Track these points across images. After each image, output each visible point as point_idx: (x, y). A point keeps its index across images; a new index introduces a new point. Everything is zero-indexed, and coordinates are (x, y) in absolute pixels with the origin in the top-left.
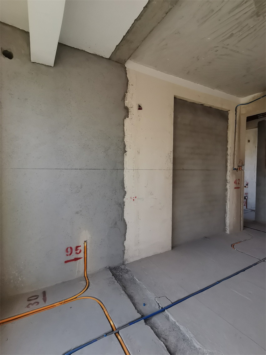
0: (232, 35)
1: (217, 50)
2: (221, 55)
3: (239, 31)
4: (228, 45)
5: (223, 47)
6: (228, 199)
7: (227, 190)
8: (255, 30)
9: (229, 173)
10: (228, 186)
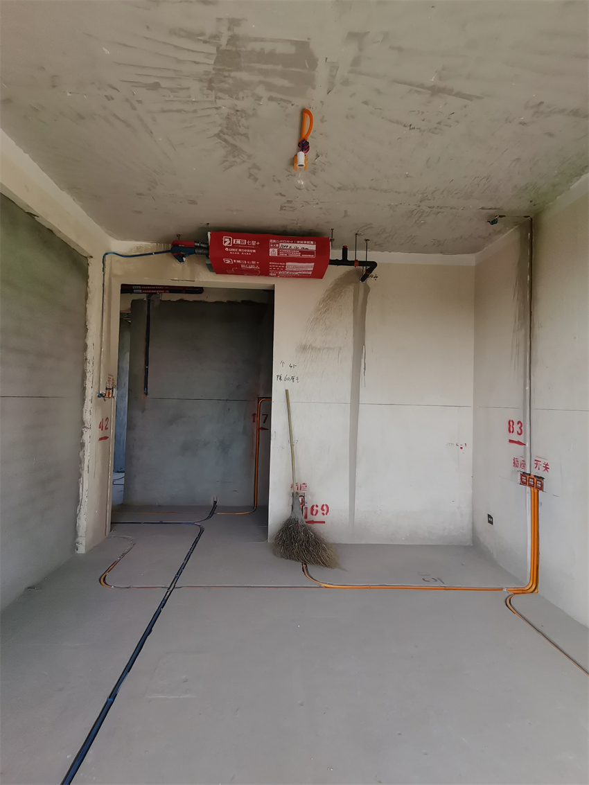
0: (156, 86)
1: (113, 99)
2: (115, 116)
3: (172, 90)
4: (139, 102)
5: (127, 100)
6: (86, 468)
7: (82, 445)
8: (195, 111)
9: (88, 405)
10: (86, 438)
